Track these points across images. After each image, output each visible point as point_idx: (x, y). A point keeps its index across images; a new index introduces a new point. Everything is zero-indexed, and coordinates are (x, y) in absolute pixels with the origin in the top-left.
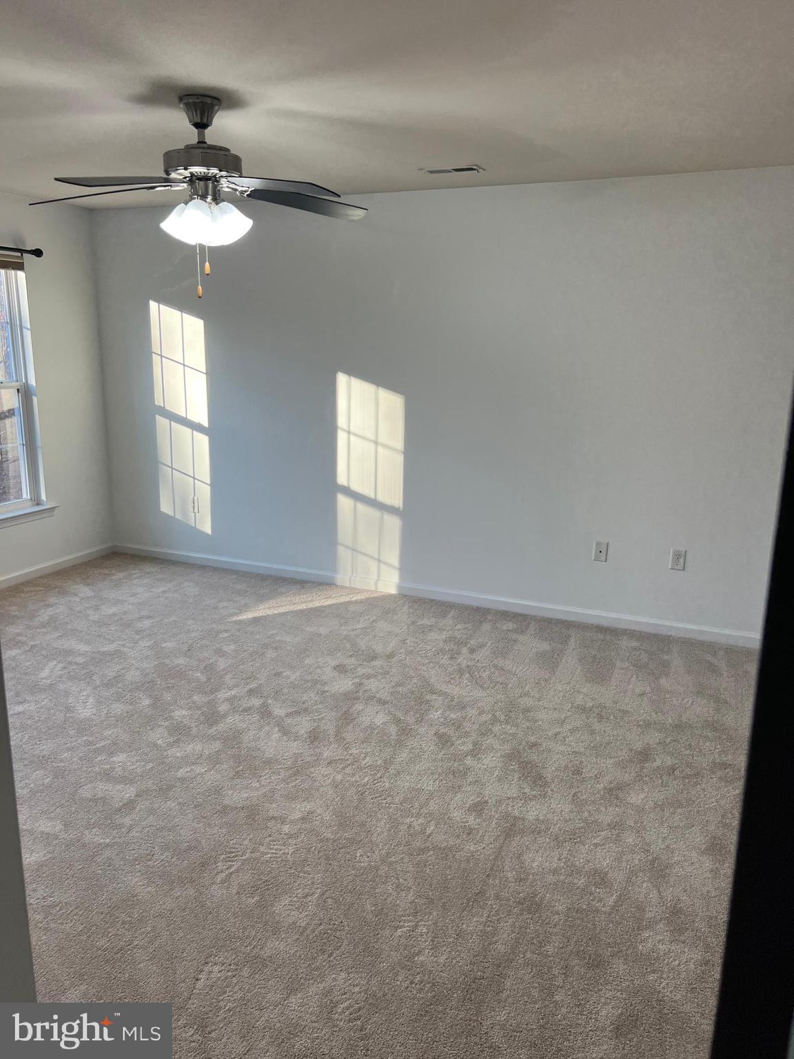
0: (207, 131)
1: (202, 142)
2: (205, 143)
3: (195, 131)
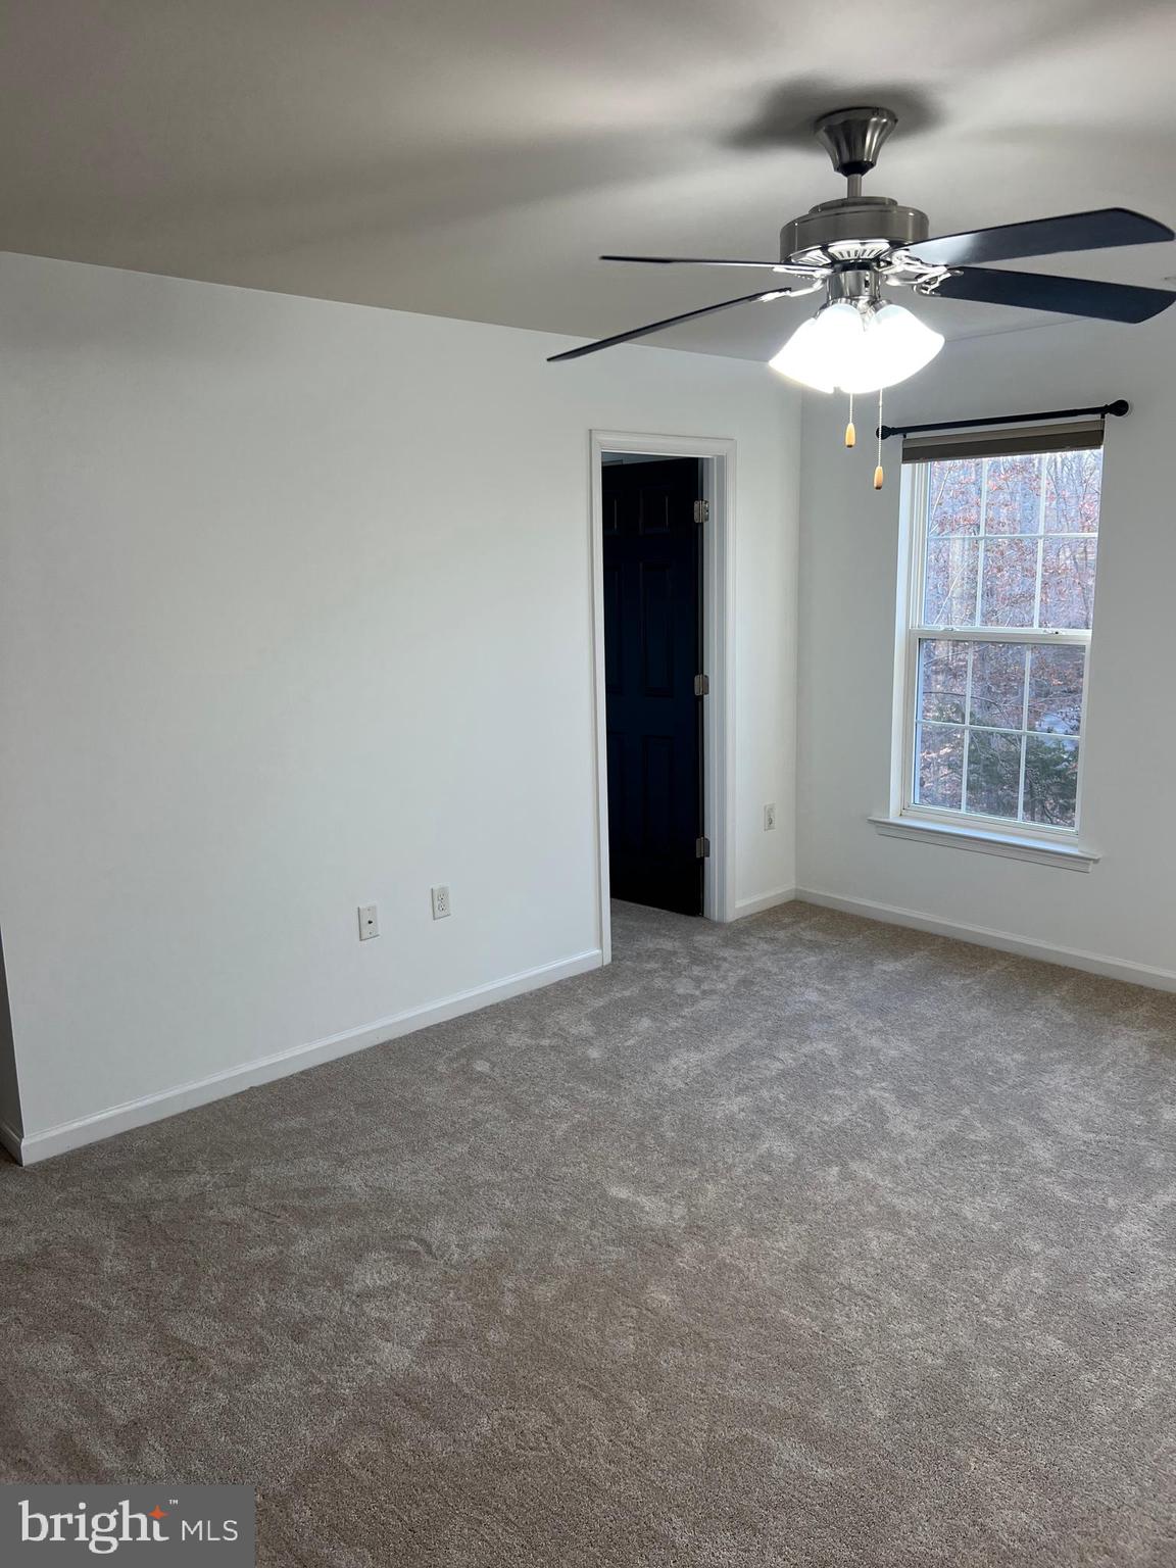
1: (855, 195)
2: (860, 196)
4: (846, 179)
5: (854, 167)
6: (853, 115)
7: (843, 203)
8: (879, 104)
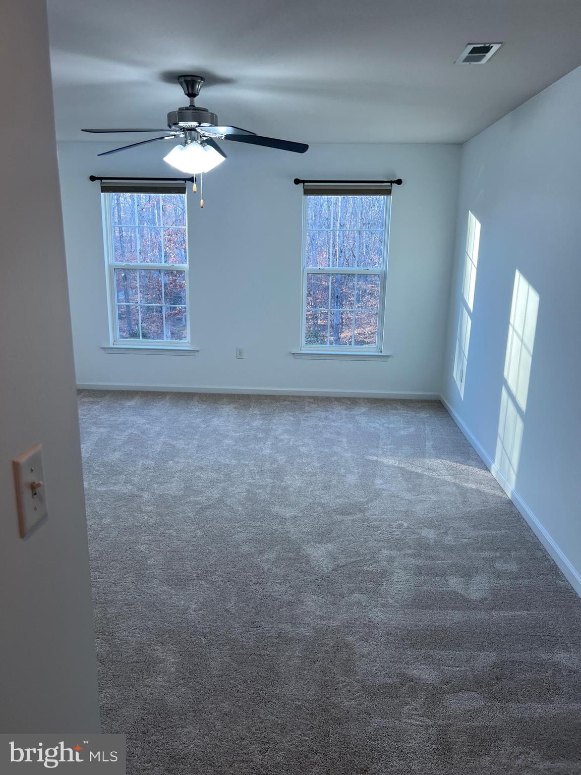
0: (196, 99)
1: (192, 106)
2: (194, 106)
3: (188, 99)
4: (189, 98)
5: (192, 95)
6: (194, 78)
7: (187, 109)
8: (202, 76)
